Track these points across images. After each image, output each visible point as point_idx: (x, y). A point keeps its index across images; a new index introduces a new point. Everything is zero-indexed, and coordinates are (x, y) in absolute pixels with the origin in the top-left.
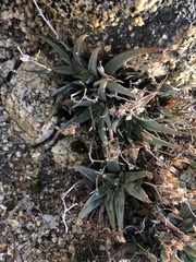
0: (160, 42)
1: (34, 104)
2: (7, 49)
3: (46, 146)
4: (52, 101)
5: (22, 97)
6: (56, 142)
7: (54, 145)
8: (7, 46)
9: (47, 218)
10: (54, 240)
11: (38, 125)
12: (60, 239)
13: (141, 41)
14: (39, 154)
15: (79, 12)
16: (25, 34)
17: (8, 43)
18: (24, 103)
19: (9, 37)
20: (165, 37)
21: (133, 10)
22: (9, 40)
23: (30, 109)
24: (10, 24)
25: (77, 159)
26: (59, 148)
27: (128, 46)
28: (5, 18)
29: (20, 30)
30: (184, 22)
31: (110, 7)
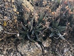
0: (23, 11)
1: (31, 48)
2: (14, 55)
3: (43, 48)
4: (31, 43)
5: (28, 50)
6: (43, 45)
7: (43, 46)
8: (13, 54)
9: (65, 51)
10: (72, 50)
11: (37, 48)
12: (72, 48)
13: (22, 15)
14: (45, 50)
15: (12, 25)
16: (11, 49)
17: (12, 54)
18: (30, 50)
19: (10, 53)
20: (22, 9)
21: (15, 12)
22: (11, 53)
23: (32, 49)
24: (7, 52)
25: (48, 40)
26: (44, 44)
27: (22, 18)
28: (5, 53)
29: (10, 50)
30: (21, 5)
31: (13, 17)
